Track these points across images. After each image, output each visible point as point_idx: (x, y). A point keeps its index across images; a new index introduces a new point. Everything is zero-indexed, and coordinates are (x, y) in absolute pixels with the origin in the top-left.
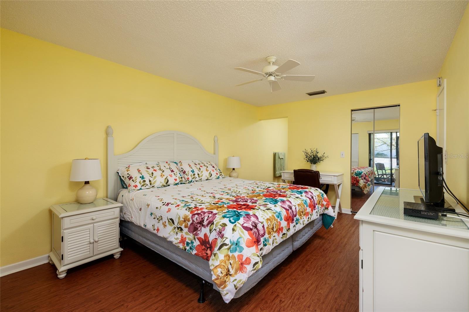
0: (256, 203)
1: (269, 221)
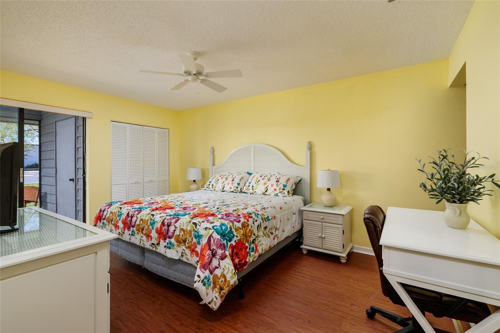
1: (111, 214)
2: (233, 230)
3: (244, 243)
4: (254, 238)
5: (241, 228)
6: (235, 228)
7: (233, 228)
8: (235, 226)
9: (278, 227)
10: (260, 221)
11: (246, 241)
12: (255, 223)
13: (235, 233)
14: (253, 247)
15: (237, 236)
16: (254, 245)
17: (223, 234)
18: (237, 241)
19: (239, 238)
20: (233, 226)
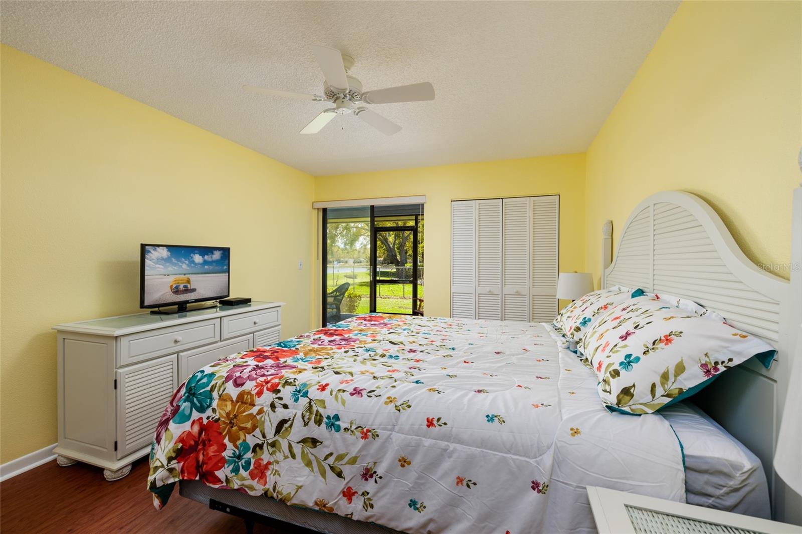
0: (314, 339)
2: (215, 394)
3: (223, 434)
4: (260, 442)
5: (234, 399)
6: (220, 393)
7: (216, 390)
8: (222, 389)
9: (380, 470)
10: (297, 409)
11: (227, 433)
12: (279, 409)
13: (215, 404)
14: (250, 459)
15: (214, 410)
16: (253, 457)
17: (193, 391)
18: (210, 419)
19: (217, 417)
20: (220, 387)
